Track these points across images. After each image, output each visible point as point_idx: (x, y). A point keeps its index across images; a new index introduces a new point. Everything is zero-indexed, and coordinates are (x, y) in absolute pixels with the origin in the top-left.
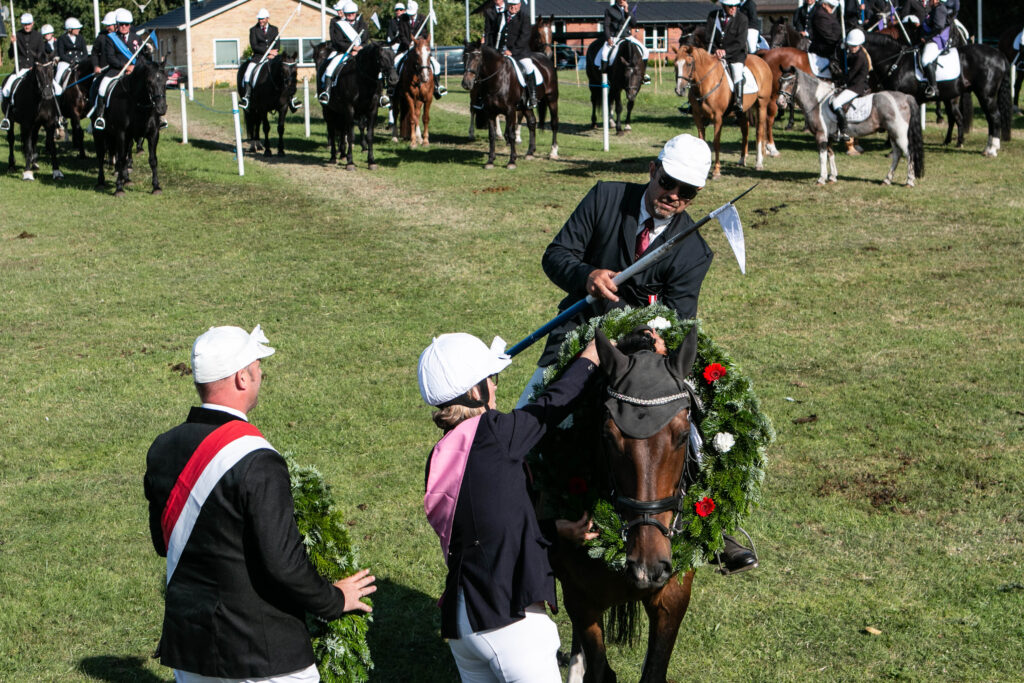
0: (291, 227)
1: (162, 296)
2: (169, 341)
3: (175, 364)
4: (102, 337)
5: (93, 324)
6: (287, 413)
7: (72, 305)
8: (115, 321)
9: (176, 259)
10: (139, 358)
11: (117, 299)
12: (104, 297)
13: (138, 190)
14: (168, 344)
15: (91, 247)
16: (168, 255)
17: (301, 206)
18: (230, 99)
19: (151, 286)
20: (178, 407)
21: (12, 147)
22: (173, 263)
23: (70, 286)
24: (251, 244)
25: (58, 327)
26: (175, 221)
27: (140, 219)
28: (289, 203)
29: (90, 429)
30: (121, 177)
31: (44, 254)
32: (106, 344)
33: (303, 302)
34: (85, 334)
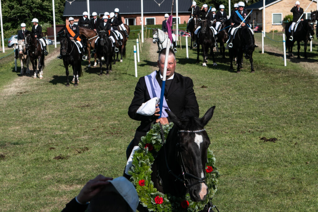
0: (306, 87)
1: (256, 111)
2: (259, 128)
3: (261, 137)
4: (233, 126)
5: (230, 121)
6: (305, 158)
7: (222, 113)
8: (238, 120)
9: (261, 97)
10: (248, 134)
11: (239, 112)
12: (234, 111)
13: (245, 71)
14: (258, 130)
15: (228, 92)
16: (258, 96)
17: (309, 79)
18: (282, 37)
19: (252, 107)
20: (263, 154)
21: (198, 54)
22: (260, 99)
24: (289, 92)
25: (217, 122)
26: (260, 83)
27: (246, 82)
28: (304, 77)
29: (230, 160)
30: (239, 66)
31: (211, 94)
32: (235, 129)
33: (311, 116)
34: (227, 124)
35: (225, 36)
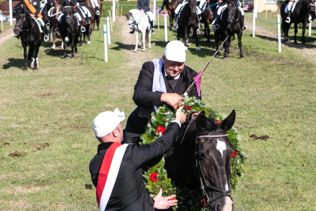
0: (303, 76)
1: (245, 104)
2: (248, 124)
3: (251, 134)
6: (302, 160)
9: (251, 88)
11: (225, 104)
12: (219, 103)
13: (233, 57)
14: (248, 126)
15: (213, 81)
16: (247, 86)
17: (307, 67)
18: (277, 18)
19: (240, 100)
20: (253, 153)
22: (250, 90)
23: (204, 98)
24: (284, 83)
26: (250, 72)
27: (234, 70)
28: (302, 65)
30: (226, 51)
33: (309, 110)
35: (210, 15)
